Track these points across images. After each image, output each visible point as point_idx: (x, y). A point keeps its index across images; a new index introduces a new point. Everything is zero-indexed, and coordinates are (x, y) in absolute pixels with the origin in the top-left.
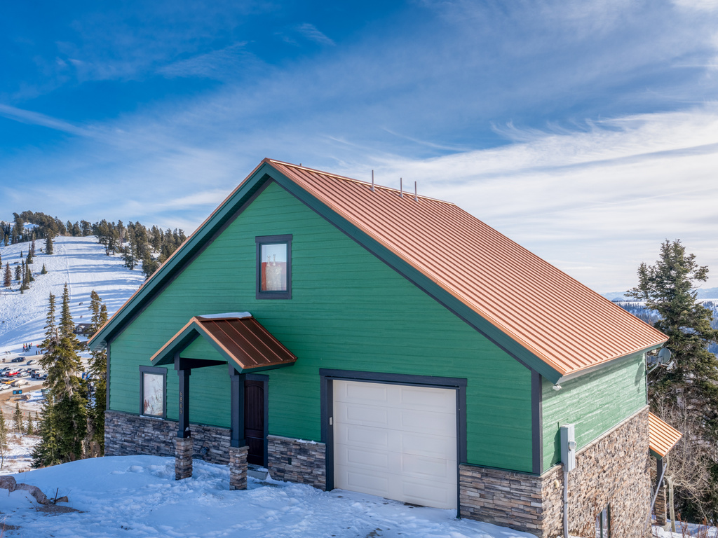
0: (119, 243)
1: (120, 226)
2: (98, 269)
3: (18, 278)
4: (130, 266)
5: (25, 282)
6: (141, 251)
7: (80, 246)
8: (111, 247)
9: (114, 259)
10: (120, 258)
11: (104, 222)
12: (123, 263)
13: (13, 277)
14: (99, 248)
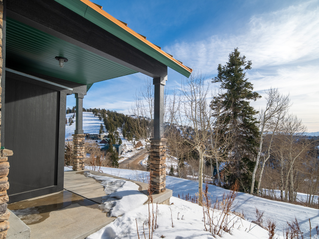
0: (99, 114)
1: (100, 110)
2: (92, 120)
3: (69, 122)
4: (100, 119)
5: (71, 123)
6: (104, 116)
7: (87, 114)
8: (96, 115)
9: (97, 118)
10: (98, 118)
11: (95, 109)
12: (99, 119)
13: (68, 122)
14: (93, 115)
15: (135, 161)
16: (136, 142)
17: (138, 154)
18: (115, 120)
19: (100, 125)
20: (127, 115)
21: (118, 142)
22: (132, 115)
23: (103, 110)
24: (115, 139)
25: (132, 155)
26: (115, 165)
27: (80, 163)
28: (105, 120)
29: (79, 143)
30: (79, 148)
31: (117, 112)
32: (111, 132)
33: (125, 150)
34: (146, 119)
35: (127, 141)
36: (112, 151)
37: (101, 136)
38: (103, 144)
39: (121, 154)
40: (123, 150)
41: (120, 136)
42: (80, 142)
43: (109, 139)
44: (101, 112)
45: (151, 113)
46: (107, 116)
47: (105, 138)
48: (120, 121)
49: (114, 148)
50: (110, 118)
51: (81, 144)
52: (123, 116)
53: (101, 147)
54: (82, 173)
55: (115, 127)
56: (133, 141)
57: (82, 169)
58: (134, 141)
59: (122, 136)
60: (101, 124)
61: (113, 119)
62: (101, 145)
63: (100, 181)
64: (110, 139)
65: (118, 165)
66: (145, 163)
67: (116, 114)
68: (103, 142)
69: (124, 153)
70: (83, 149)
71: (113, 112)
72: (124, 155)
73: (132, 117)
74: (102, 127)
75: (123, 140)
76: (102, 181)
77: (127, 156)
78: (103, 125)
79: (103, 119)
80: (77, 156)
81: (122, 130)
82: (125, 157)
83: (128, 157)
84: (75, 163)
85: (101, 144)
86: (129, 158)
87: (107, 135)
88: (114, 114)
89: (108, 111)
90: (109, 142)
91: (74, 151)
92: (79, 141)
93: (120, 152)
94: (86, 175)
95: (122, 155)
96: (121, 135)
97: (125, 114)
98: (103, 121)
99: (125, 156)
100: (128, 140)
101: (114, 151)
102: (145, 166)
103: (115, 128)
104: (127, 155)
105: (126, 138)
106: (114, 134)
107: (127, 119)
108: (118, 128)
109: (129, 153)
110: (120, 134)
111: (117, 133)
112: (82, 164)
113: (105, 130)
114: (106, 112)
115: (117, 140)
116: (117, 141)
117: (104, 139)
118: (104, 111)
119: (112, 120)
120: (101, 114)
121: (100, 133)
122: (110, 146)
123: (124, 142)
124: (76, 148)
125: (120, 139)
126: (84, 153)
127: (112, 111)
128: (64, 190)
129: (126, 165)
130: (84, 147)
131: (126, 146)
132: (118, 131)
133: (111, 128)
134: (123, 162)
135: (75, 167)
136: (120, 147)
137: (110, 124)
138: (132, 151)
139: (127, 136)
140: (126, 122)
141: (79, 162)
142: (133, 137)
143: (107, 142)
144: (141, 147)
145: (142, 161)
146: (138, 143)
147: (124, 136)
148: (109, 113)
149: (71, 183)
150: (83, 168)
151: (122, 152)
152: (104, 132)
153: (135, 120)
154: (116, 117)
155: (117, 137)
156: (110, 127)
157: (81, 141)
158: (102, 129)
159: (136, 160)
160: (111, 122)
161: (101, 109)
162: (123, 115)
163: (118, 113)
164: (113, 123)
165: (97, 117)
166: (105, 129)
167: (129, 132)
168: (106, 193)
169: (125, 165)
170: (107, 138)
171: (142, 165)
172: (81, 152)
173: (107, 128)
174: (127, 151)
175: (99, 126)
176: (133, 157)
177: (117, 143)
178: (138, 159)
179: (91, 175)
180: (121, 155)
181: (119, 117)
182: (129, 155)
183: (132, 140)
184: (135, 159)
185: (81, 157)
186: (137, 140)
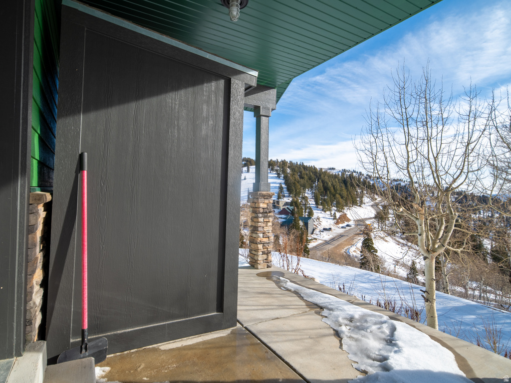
15: (336, 247)
16: (338, 215)
17: (341, 236)
18: (301, 177)
19: (278, 185)
20: (321, 169)
21: (307, 214)
22: (330, 169)
23: (282, 161)
24: (302, 208)
25: (331, 236)
26: (304, 251)
27: (263, 253)
28: (285, 178)
29: (261, 210)
30: (261, 220)
31: (305, 164)
32: (295, 197)
33: (319, 227)
34: (354, 174)
35: (323, 212)
36: (299, 227)
37: (280, 204)
38: (283, 216)
39: (312, 233)
40: (314, 226)
41: (310, 203)
42: (263, 209)
43: (292, 207)
44: (280, 165)
45: (407, 147)
46: (289, 171)
47: (287, 207)
48: (310, 179)
49: (301, 223)
50: (294, 174)
51: (266, 213)
52: (314, 171)
53: (280, 221)
54: (268, 276)
55: (302, 188)
56: (333, 212)
57: (268, 267)
58: (335, 213)
59: (314, 203)
60: (280, 184)
61: (299, 176)
62: (279, 218)
63: (318, 308)
64: (294, 208)
65: (309, 251)
66: (355, 251)
67: (303, 167)
68: (283, 212)
69: (317, 231)
70: (270, 224)
71: (299, 163)
72: (317, 235)
73: (329, 171)
74: (281, 188)
75: (314, 210)
76: (322, 308)
77: (321, 238)
78: (283, 186)
79: (283, 176)
80: (259, 237)
81: (312, 193)
82: (320, 240)
83: (324, 239)
84: (253, 252)
85: (280, 216)
86: (326, 241)
87: (289, 201)
88: (300, 168)
89: (291, 162)
90: (293, 213)
91: (252, 226)
92: (262, 205)
93: (310, 230)
94: (278, 283)
95: (314, 236)
96: (312, 202)
97: (318, 167)
98: (283, 180)
99: (319, 238)
100: (324, 210)
101: (302, 228)
102: (356, 257)
103: (302, 191)
104: (322, 236)
105: (321, 207)
106: (300, 201)
107: (322, 176)
108: (307, 190)
109: (325, 233)
110: (310, 201)
111: (305, 198)
112: (267, 254)
113: (286, 193)
114: (288, 165)
115: (305, 210)
116: (305, 212)
117: (284, 207)
118: (284, 163)
119: (297, 177)
120: (280, 167)
121: (278, 199)
122: (295, 220)
123: (317, 213)
124: (255, 220)
125: (310, 208)
126: (270, 231)
127: (297, 163)
128: (238, 325)
129: (321, 252)
130: (271, 219)
131: (320, 220)
132: (306, 195)
133: (296, 190)
134: (315, 248)
135: (254, 261)
136: (310, 222)
137: (294, 183)
138: (330, 229)
139: (321, 203)
140: (320, 181)
141: (262, 250)
142: (331, 204)
143: (289, 213)
144: (346, 223)
145: (349, 249)
146: (341, 216)
147: (317, 203)
148: (292, 166)
149: (251, 303)
150: (269, 264)
151: (314, 230)
152: (284, 196)
153: (335, 176)
154: (303, 172)
155: (305, 204)
156: (294, 189)
157: (265, 206)
158: (281, 192)
159: (338, 245)
160: (295, 180)
161: (279, 160)
162: (315, 168)
163: (307, 166)
164: (298, 182)
165: (274, 172)
166: (286, 191)
167: (324, 196)
168: (355, 365)
169: (319, 253)
170: (288, 206)
171: (349, 256)
172: (266, 229)
173: (289, 189)
174: (322, 229)
175: (276, 186)
176: (333, 240)
177: (305, 215)
178: (341, 244)
179: (290, 285)
180: (312, 235)
181: (307, 172)
182: (326, 236)
183: (330, 210)
184: (336, 243)
185: (266, 240)
186: (339, 211)
